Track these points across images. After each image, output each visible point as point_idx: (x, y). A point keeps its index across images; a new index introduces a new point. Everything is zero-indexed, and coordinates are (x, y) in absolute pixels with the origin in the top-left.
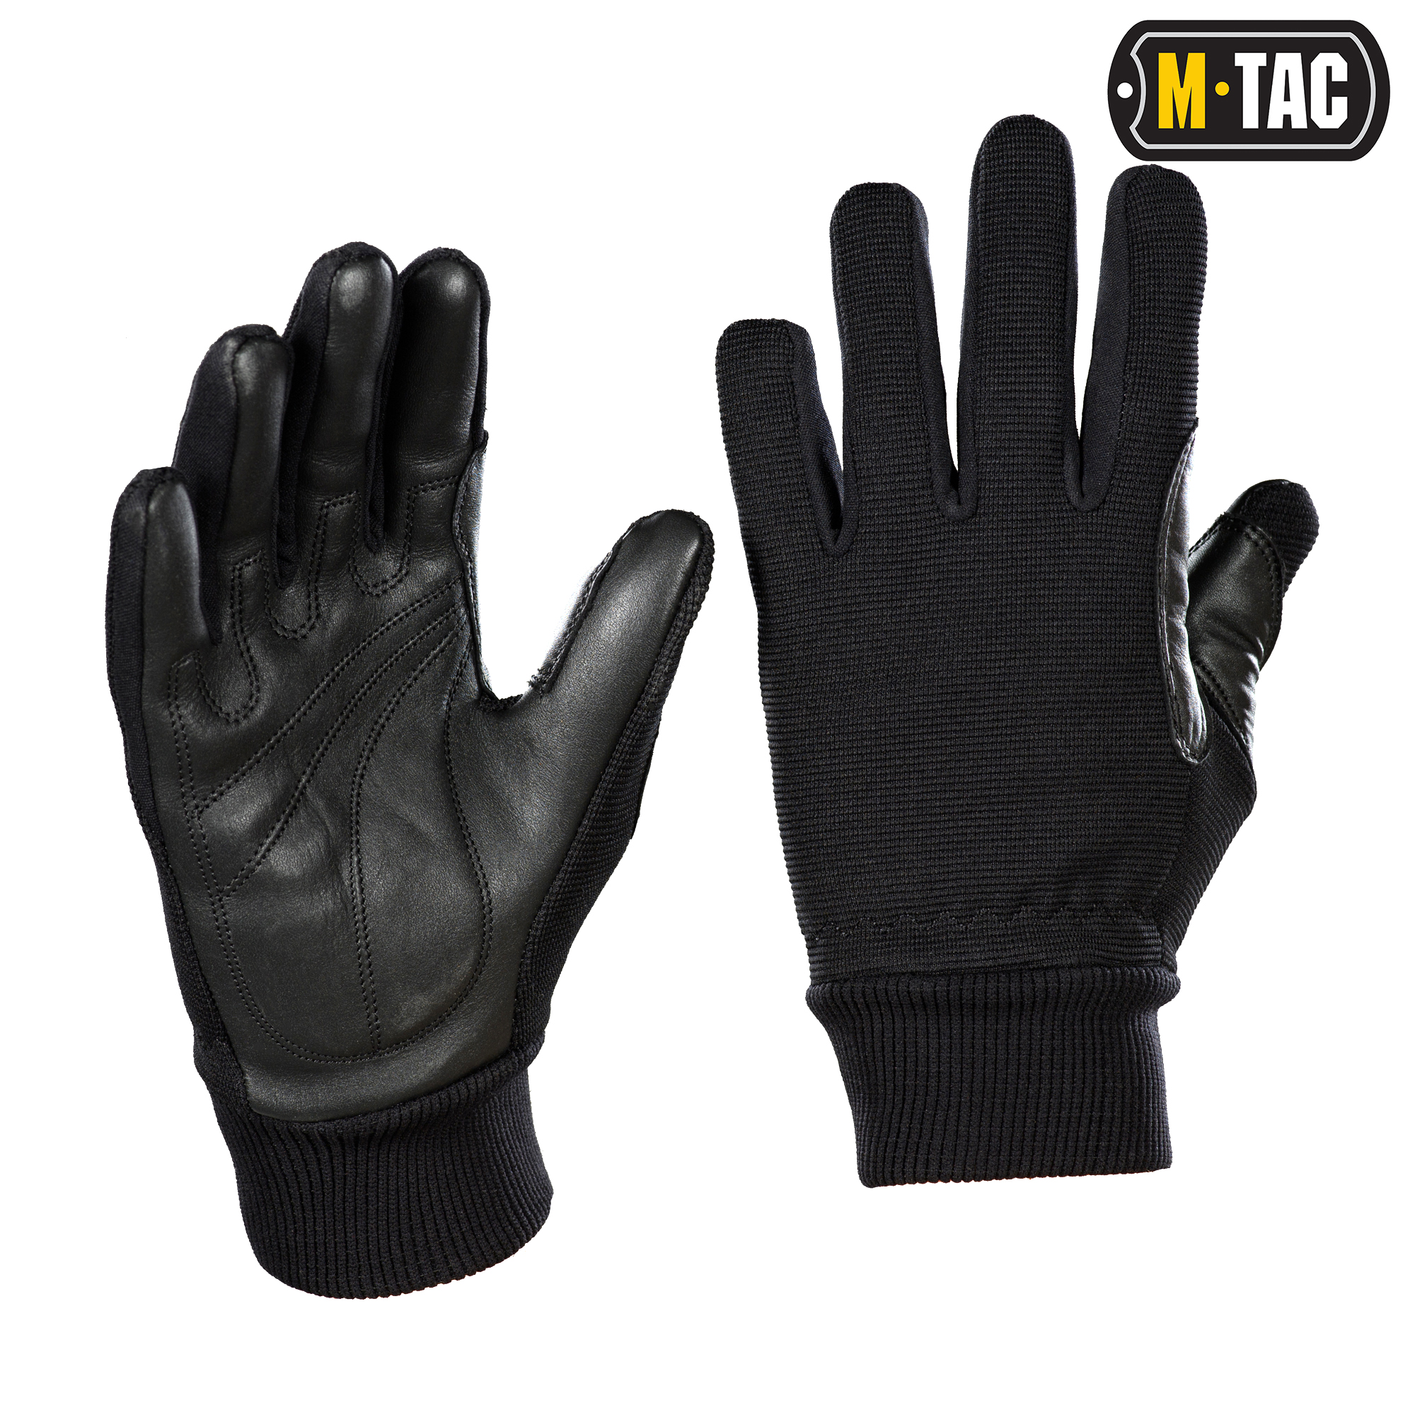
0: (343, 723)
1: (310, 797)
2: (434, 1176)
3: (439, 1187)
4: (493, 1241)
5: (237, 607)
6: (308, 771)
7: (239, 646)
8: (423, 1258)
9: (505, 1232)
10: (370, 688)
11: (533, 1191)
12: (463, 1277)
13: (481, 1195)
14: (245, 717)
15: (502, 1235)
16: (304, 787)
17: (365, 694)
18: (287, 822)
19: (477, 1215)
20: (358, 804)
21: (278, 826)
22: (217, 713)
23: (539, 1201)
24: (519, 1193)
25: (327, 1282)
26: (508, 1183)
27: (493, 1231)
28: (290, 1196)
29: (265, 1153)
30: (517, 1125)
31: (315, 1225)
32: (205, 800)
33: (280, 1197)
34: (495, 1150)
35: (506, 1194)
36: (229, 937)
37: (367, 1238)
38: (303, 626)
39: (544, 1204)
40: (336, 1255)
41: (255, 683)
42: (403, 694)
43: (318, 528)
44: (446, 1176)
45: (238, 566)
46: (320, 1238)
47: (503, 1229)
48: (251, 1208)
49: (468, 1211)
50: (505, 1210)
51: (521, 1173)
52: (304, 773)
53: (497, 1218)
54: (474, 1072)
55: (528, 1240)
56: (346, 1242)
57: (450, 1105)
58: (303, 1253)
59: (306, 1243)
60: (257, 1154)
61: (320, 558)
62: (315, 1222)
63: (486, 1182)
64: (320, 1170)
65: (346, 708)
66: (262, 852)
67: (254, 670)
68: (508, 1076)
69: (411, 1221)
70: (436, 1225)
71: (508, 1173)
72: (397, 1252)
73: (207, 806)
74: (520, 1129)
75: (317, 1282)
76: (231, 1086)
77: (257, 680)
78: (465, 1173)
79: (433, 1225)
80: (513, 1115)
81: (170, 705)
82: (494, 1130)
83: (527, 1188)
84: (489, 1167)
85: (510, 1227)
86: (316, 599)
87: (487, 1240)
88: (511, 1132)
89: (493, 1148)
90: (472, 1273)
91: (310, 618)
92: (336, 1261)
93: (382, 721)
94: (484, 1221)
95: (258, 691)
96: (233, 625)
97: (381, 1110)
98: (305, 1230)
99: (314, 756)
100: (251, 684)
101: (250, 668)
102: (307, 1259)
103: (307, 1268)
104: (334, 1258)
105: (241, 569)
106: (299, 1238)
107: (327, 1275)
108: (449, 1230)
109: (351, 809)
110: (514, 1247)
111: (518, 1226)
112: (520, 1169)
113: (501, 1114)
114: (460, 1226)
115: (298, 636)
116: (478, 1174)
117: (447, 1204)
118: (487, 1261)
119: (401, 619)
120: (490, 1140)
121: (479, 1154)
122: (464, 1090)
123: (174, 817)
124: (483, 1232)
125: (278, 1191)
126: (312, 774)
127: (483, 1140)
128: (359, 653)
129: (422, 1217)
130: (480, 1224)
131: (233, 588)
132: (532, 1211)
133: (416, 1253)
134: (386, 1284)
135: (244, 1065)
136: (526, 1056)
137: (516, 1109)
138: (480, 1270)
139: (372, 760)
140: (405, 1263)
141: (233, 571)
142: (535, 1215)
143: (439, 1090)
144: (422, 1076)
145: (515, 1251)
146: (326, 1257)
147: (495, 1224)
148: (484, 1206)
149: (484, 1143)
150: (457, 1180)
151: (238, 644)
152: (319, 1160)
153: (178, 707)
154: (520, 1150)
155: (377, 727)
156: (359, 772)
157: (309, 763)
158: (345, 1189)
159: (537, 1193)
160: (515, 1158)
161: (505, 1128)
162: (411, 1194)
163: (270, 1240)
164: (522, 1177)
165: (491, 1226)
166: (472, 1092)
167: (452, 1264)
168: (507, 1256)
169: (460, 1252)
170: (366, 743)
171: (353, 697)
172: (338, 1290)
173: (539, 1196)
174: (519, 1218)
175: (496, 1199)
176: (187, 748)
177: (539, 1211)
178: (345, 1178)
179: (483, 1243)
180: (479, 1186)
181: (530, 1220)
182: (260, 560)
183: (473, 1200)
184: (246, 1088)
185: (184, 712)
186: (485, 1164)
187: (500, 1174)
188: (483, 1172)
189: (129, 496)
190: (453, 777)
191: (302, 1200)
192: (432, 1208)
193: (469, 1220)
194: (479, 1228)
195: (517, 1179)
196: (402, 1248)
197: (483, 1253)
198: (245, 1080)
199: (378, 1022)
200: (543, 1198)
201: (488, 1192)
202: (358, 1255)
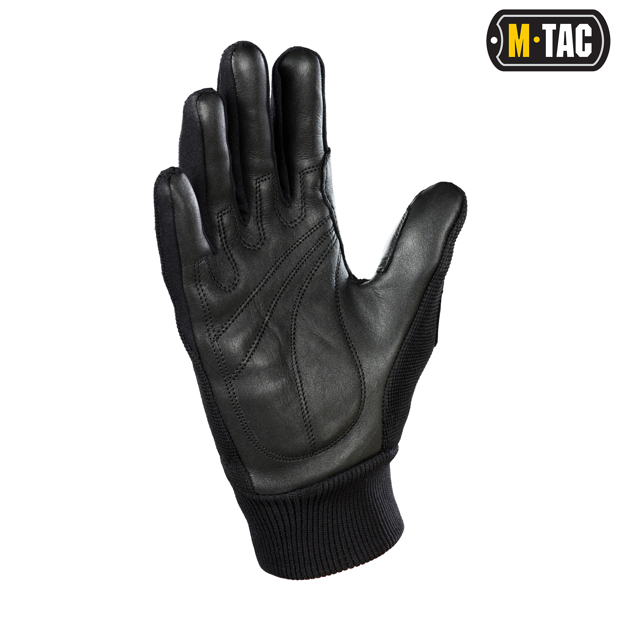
0: (284, 290)
1: (270, 326)
2: (345, 515)
3: (347, 520)
4: (373, 547)
5: (223, 236)
6: (269, 314)
7: (227, 255)
8: (340, 556)
9: (379, 543)
10: (296, 272)
11: (393, 524)
12: (359, 565)
13: (367, 524)
14: (233, 288)
15: (377, 545)
16: (268, 322)
17: (294, 275)
18: (260, 340)
19: (365, 535)
20: (295, 329)
21: (256, 342)
22: (220, 287)
23: (396, 529)
24: (386, 524)
25: (296, 573)
26: (381, 519)
27: (373, 542)
28: (275, 533)
29: (261, 514)
30: (385, 492)
31: (287, 546)
32: (219, 332)
33: (270, 534)
34: (374, 503)
35: (380, 524)
36: (237, 401)
37: (314, 548)
38: (258, 243)
39: (398, 531)
40: (299, 559)
41: (236, 272)
42: (313, 274)
43: (256, 193)
44: (351, 515)
45: (220, 215)
46: (290, 552)
47: (378, 542)
48: (258, 542)
49: (361, 532)
50: (379, 532)
51: (387, 515)
52: (266, 315)
53: (375, 536)
54: (364, 461)
55: (390, 548)
56: (303, 553)
57: (352, 478)
58: (283, 560)
59: (284, 555)
60: (258, 515)
61: (260, 209)
62: (287, 544)
63: (369, 518)
64: (289, 519)
65: (285, 282)
66: (249, 355)
67: (236, 266)
68: (380, 464)
69: (334, 538)
70: (346, 539)
71: (380, 514)
72: (328, 553)
73: (221, 335)
74: (386, 494)
75: (291, 573)
76: (244, 481)
77: (237, 270)
78: (360, 514)
79: (344, 539)
80: (383, 487)
81: (197, 285)
82: (374, 493)
83: (390, 522)
84: (371, 511)
85: (381, 541)
86: (263, 230)
87: (370, 547)
88: (382, 495)
89: (373, 502)
90: (363, 563)
91: (261, 240)
92: (299, 562)
93: (304, 288)
94: (369, 537)
95: (238, 276)
96: (223, 245)
97: (319, 482)
98: (283, 549)
99: (270, 307)
100: (235, 272)
101: (234, 265)
102: (285, 563)
103: (286, 567)
104: (298, 561)
105: (221, 216)
106: (281, 553)
107: (295, 569)
108: (352, 542)
109: (291, 332)
110: (383, 551)
111: (385, 540)
112: (386, 513)
113: (378, 485)
114: (357, 540)
115: (256, 249)
116: (366, 514)
117: (351, 529)
118: (370, 557)
119: (306, 238)
120: (372, 497)
121: (367, 504)
122: (359, 471)
123: (205, 342)
124: (368, 543)
125: (269, 532)
126: (271, 316)
127: (369, 497)
128: (288, 255)
129: (339, 535)
130: (367, 539)
131: (219, 226)
132: (392, 534)
133: (337, 553)
134: (324, 570)
135: (248, 469)
136: (389, 454)
137: (384, 484)
138: (367, 562)
139: (301, 307)
140: (332, 559)
141: (218, 217)
142: (394, 536)
143: (346, 471)
144: (337, 463)
145: (383, 553)
146: (294, 560)
147: (374, 539)
148: (368, 530)
149: (369, 499)
150: (356, 517)
151: (227, 253)
152: (288, 514)
153: (201, 286)
154: (386, 504)
155: (302, 291)
156: (295, 313)
157: (269, 310)
158: (302, 526)
159: (395, 525)
160: (384, 507)
161: (379, 492)
162: (334, 524)
163: (268, 556)
164: (388, 517)
165: (372, 540)
166: (363, 471)
167: (354, 559)
168: (380, 555)
169: (357, 553)
170: (297, 299)
171: (288, 277)
172: (302, 576)
173: (396, 527)
174: (386, 537)
175: (375, 527)
176: (207, 306)
177: (396, 534)
178: (302, 521)
179: (368, 548)
180: (366, 520)
181: (391, 538)
182: (230, 211)
183: (363, 527)
184: (251, 480)
185: (204, 288)
186: (369, 509)
187: (377, 515)
188: (368, 513)
189: (159, 182)
190: (341, 314)
191: (280, 534)
192: (344, 531)
193: (361, 537)
194: (366, 540)
195: (385, 518)
196: (331, 551)
197: (368, 553)
198: (250, 477)
199: (313, 437)
200: (398, 528)
201: (371, 523)
202: (310, 558)
